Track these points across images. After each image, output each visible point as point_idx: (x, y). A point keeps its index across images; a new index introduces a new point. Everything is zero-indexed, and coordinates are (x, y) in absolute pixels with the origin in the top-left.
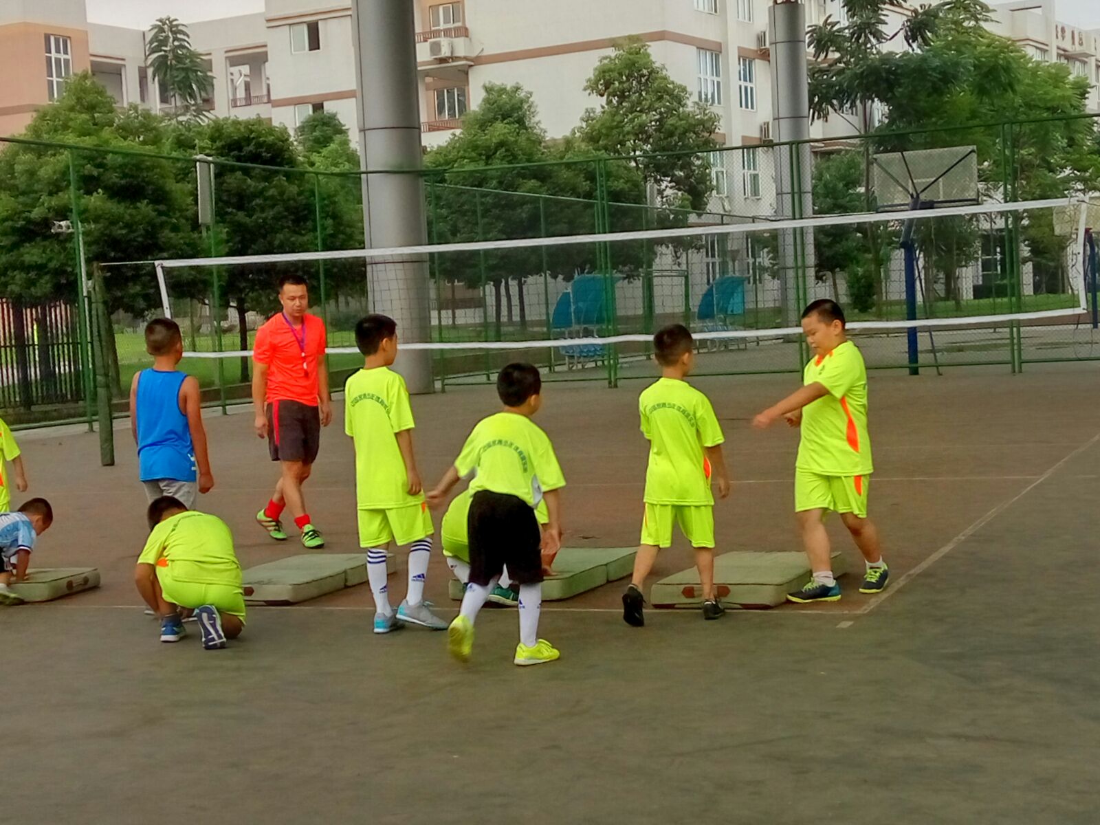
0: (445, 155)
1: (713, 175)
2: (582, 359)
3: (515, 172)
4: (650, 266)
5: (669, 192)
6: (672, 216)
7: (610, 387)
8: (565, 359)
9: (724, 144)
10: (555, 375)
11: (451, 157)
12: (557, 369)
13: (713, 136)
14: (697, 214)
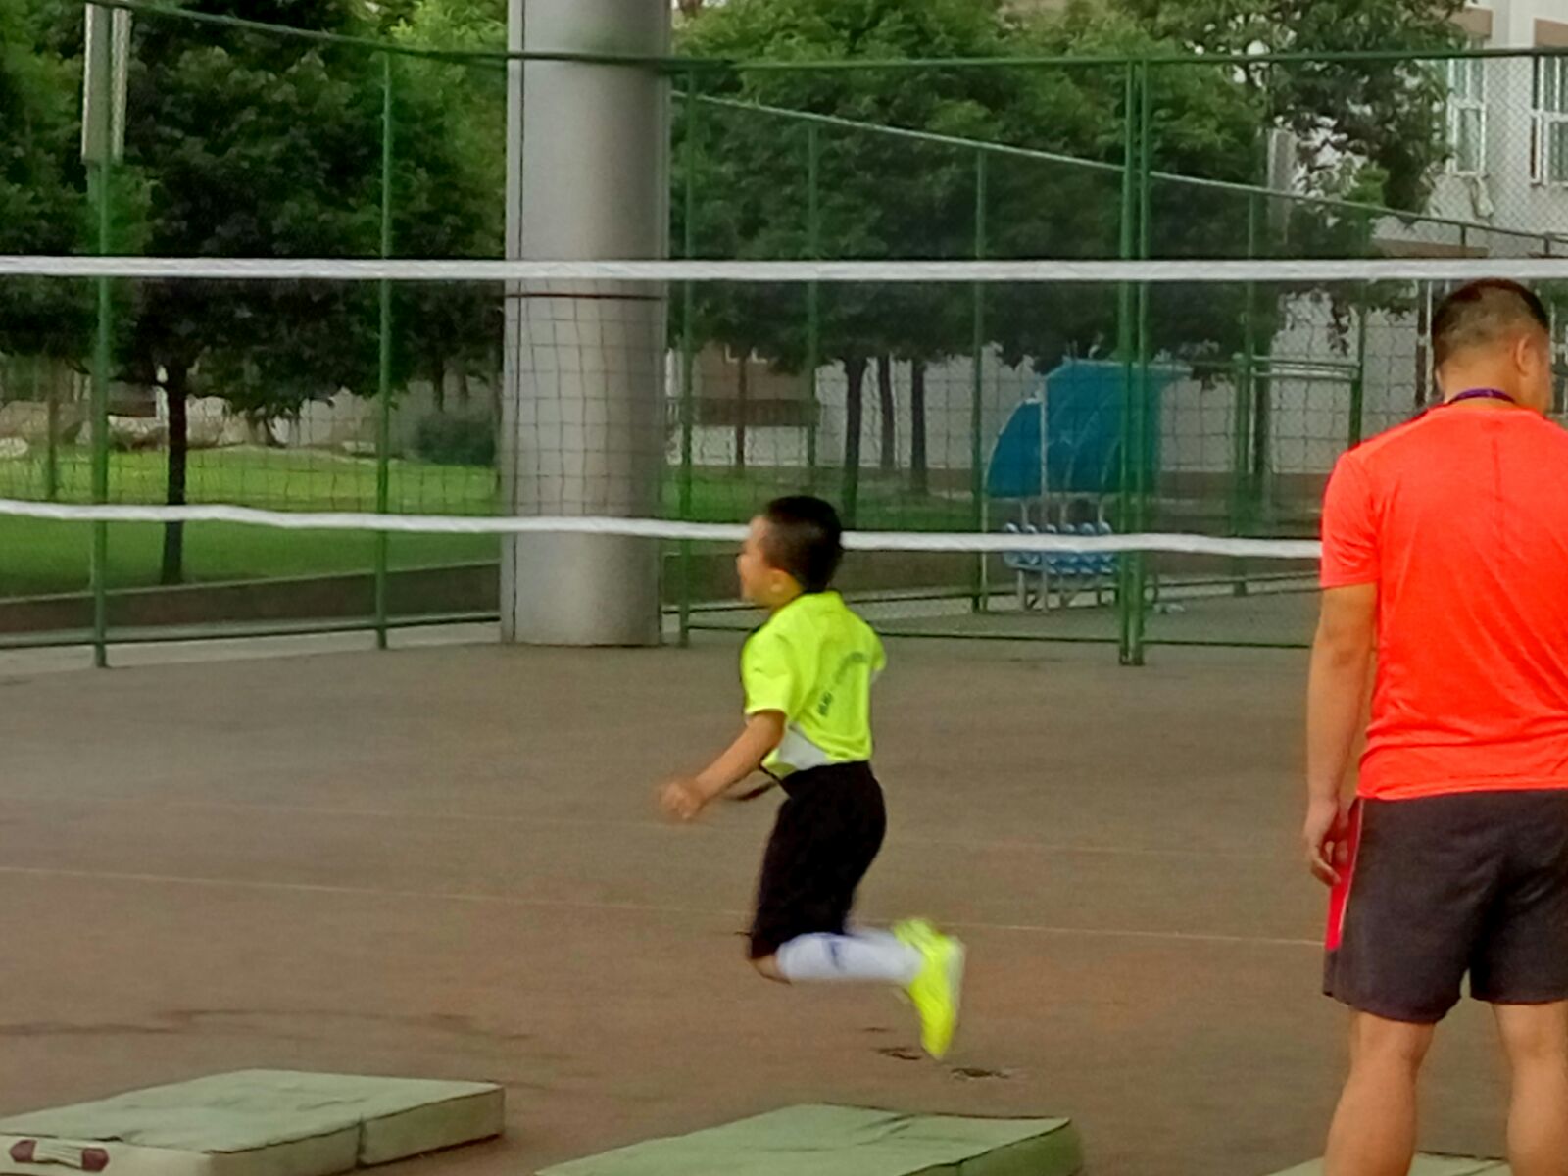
0: (743, 21)
1: (1453, 118)
2: (1061, 584)
3: (924, 76)
4: (1263, 348)
5: (1328, 156)
6: (1331, 221)
7: (1123, 663)
8: (1015, 580)
9: (1488, 37)
10: (985, 620)
11: (754, 25)
12: (994, 603)
13: (1456, 18)
14: (1401, 218)
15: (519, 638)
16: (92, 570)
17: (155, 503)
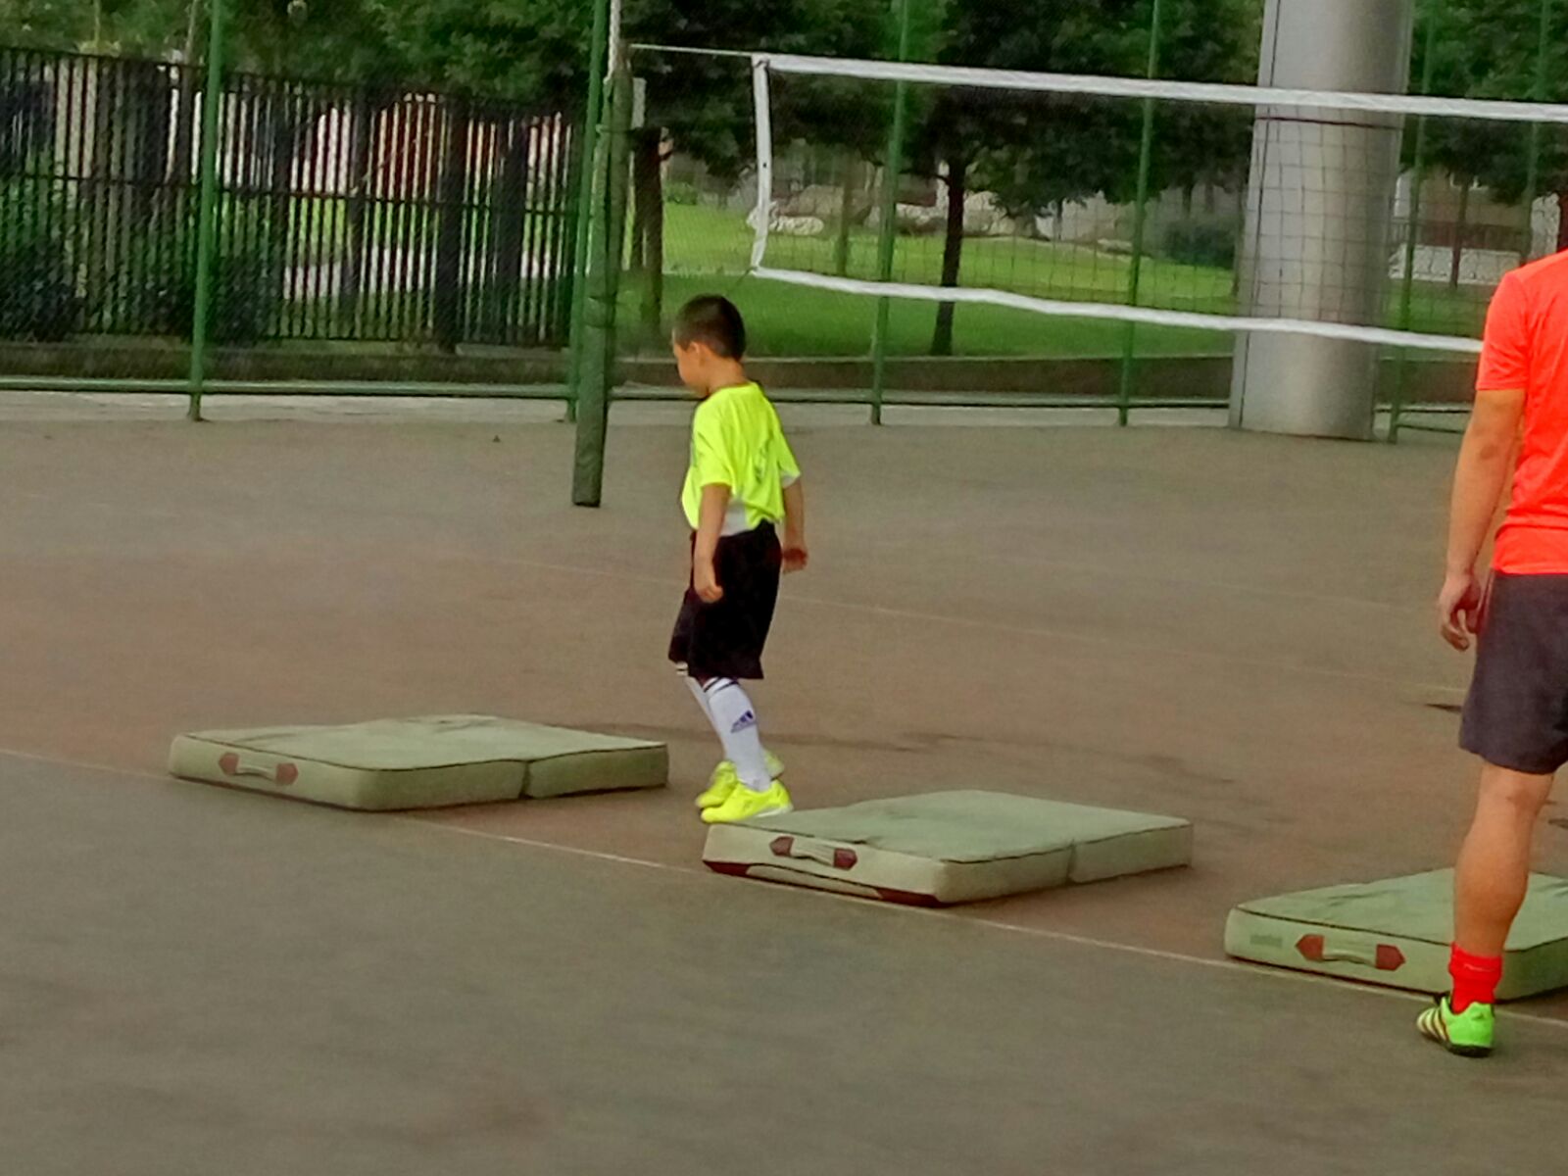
15: (1244, 425)
16: (874, 338)
17: (931, 284)
